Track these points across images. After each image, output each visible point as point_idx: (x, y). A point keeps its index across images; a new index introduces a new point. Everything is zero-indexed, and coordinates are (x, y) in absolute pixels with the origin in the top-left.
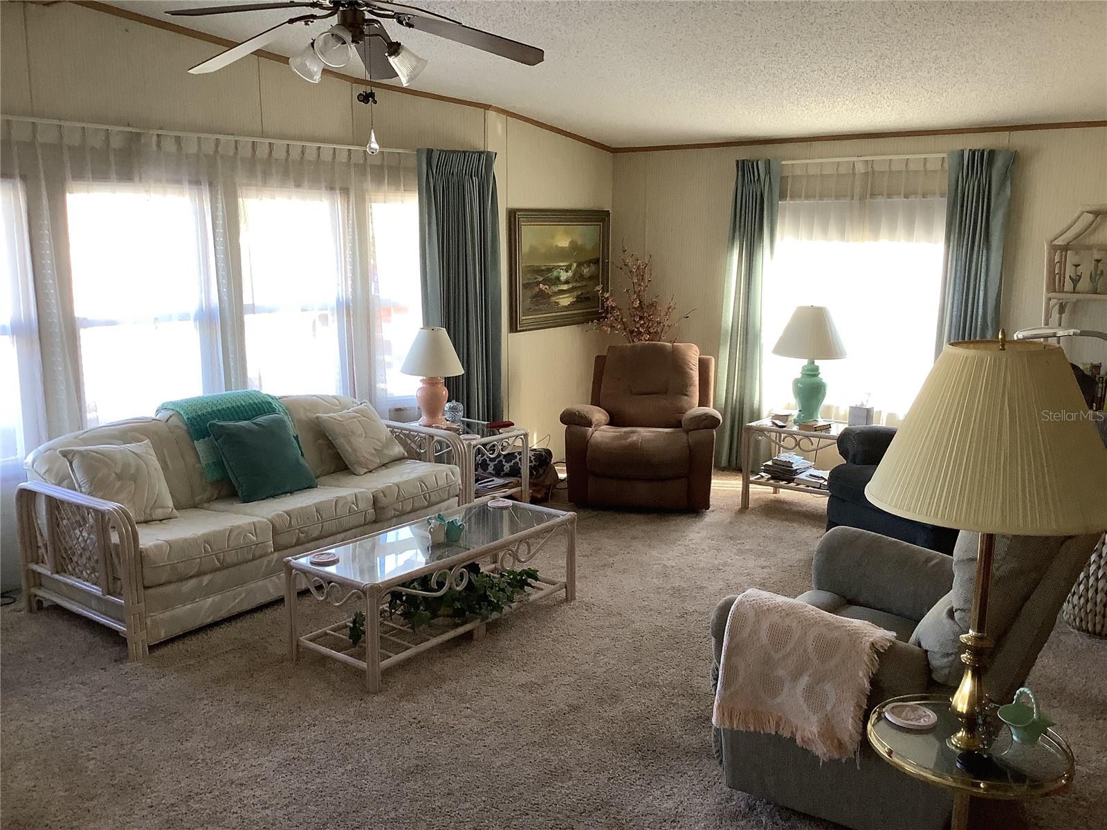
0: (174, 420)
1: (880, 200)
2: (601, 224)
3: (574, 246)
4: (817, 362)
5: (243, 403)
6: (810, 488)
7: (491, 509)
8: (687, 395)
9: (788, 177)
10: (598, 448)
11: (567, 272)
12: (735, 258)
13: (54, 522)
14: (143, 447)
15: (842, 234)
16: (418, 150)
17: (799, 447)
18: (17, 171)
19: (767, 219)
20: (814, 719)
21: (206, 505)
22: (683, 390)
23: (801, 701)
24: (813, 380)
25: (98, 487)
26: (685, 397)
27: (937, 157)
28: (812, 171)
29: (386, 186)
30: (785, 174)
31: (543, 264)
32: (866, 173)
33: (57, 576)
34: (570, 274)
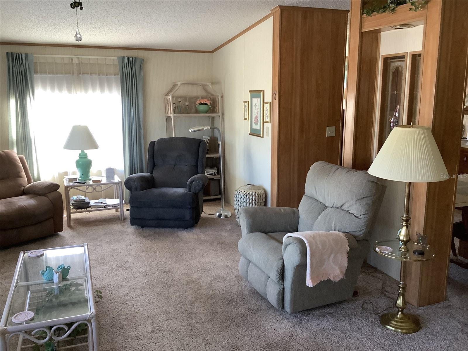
1: (86, 76)
4: (86, 151)
9: (37, 63)
22: (19, 176)
24: (84, 160)
27: (112, 58)
28: (50, 61)
30: (35, 61)
32: (79, 64)
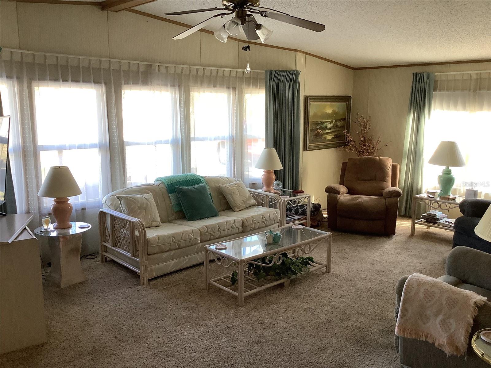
0: (162, 185)
1: (483, 92)
2: (347, 102)
3: (334, 113)
5: (189, 179)
6: (445, 227)
7: (293, 229)
8: (386, 181)
9: (438, 81)
10: (343, 204)
11: (330, 124)
12: (411, 119)
13: (113, 226)
14: (149, 196)
15: (464, 108)
16: (266, 71)
17: (440, 208)
18: (103, 81)
19: (427, 101)
20: (445, 335)
21: (173, 221)
23: (438, 326)
24: (448, 176)
25: (131, 212)
26: (385, 182)
28: (450, 78)
29: (252, 87)
30: (437, 79)
31: (320, 121)
32: (477, 79)
33: (113, 248)
34: (332, 125)
